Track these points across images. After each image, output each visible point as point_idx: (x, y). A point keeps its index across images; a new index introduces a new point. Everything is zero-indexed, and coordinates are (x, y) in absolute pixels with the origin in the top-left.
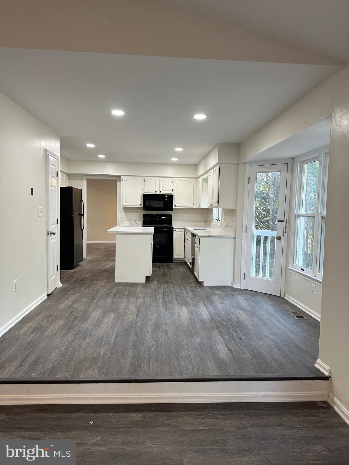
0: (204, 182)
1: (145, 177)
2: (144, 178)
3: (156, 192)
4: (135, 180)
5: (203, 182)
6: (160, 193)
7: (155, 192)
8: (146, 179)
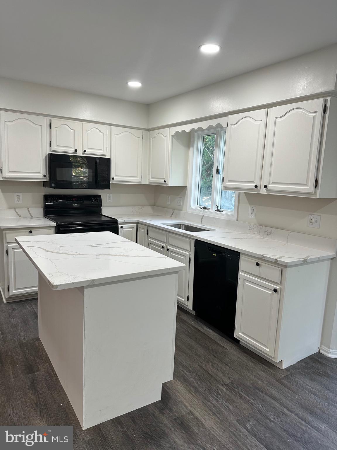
0: (175, 139)
1: (52, 119)
2: (50, 120)
3: (76, 151)
4: (31, 124)
5: (173, 138)
6: (83, 154)
7: (72, 150)
8: (54, 122)
